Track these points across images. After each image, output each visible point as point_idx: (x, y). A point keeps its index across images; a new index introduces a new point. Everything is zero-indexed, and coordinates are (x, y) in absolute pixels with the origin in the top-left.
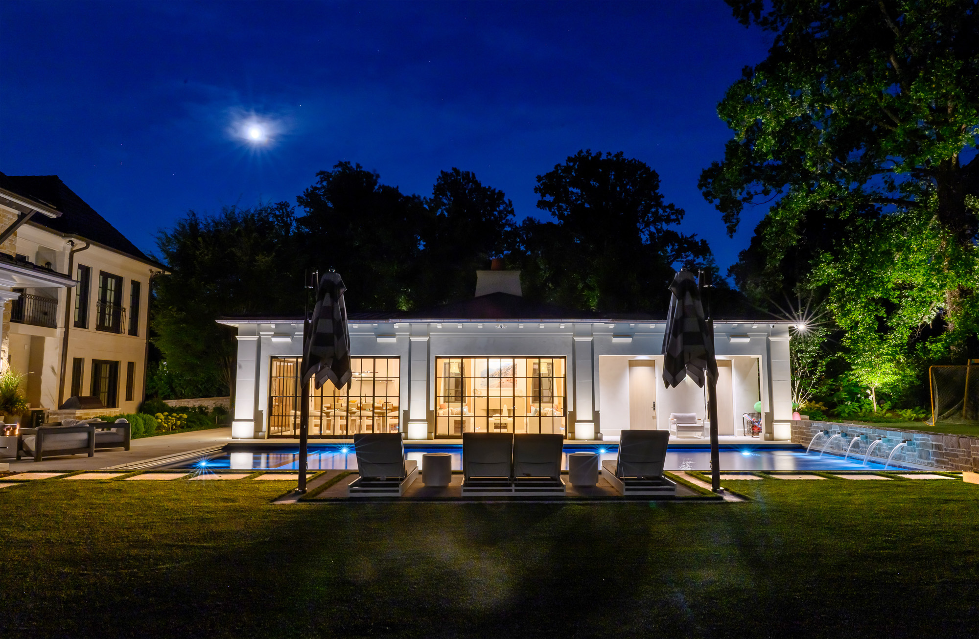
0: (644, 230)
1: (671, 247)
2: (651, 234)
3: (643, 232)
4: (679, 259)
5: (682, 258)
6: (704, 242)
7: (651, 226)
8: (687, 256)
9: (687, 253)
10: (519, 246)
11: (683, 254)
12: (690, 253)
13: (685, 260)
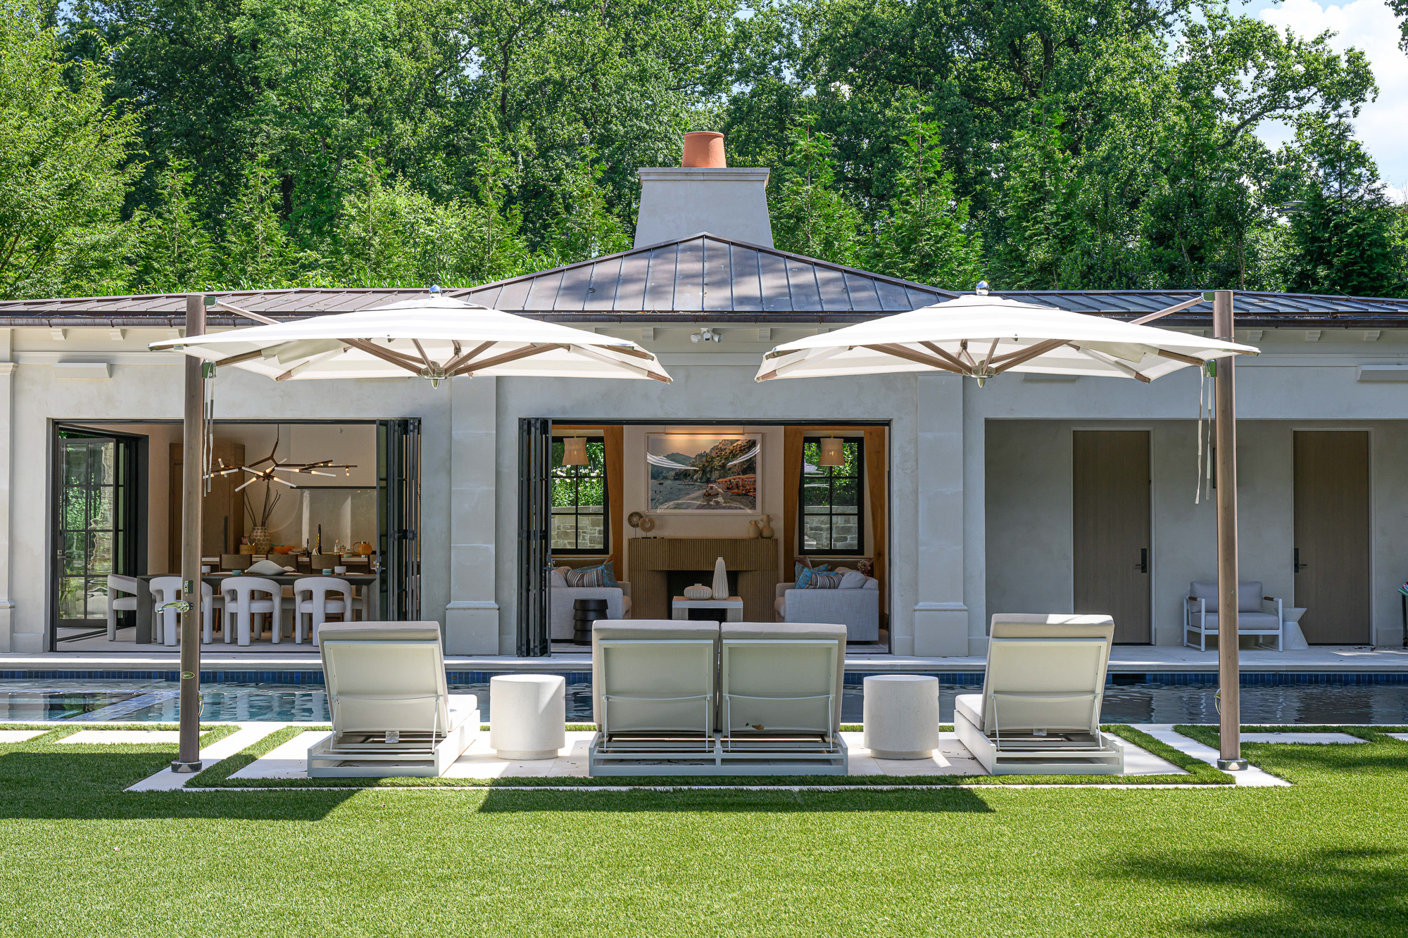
0: (1169, 19)
1: (1253, 72)
2: (1194, 32)
3: (1167, 26)
4: (1280, 111)
5: (1287, 107)
6: (1355, 58)
7: (1192, 7)
8: (1302, 101)
9: (1304, 93)
10: (778, 71)
11: (1291, 94)
12: (1314, 90)
13: (1295, 113)
